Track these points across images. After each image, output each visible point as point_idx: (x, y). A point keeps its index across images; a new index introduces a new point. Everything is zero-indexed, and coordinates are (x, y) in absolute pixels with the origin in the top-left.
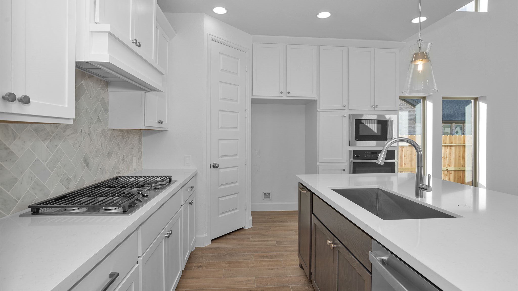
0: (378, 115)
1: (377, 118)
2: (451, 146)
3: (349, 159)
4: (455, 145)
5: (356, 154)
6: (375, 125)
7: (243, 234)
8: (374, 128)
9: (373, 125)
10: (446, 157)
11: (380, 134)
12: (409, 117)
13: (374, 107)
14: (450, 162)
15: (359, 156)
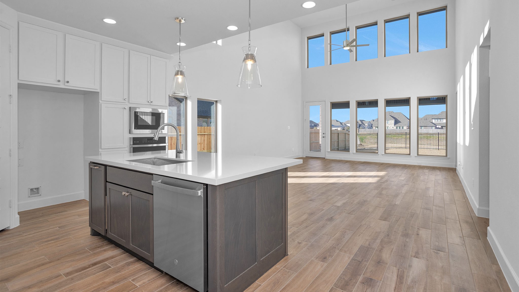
0: (152, 109)
1: (152, 111)
2: (204, 135)
3: (129, 145)
4: (207, 134)
5: (136, 140)
6: (150, 116)
7: (9, 234)
8: (149, 120)
9: (148, 117)
10: (201, 142)
11: (154, 124)
12: (177, 112)
13: (150, 102)
14: (204, 147)
15: (138, 142)
